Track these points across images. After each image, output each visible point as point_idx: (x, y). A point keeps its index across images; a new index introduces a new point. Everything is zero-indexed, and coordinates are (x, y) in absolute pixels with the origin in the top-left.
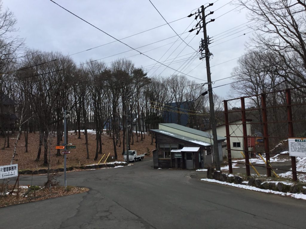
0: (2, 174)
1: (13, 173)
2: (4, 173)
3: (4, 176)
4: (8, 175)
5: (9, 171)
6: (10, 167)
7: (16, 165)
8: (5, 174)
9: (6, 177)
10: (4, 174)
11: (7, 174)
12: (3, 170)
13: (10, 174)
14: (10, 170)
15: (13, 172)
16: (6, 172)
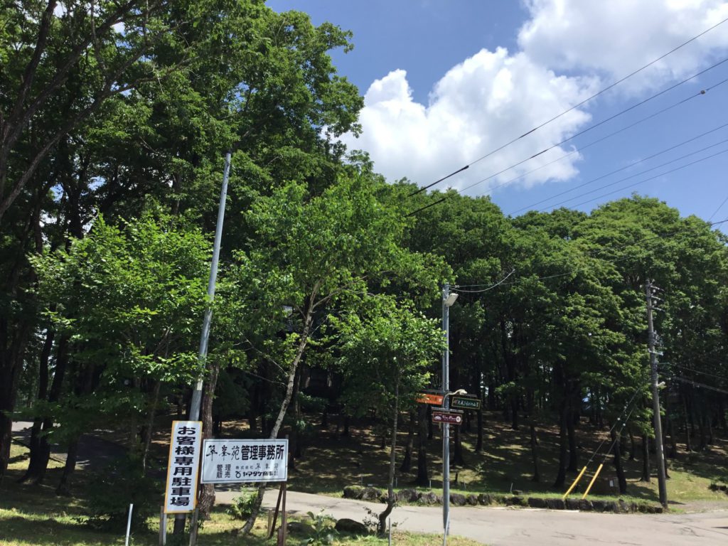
0: (237, 467)
1: (272, 469)
2: (241, 463)
3: (242, 475)
4: (255, 474)
5: (259, 460)
6: (263, 447)
7: (285, 443)
8: (247, 467)
9: (247, 477)
10: (242, 467)
11: (251, 467)
12: (240, 455)
13: (261, 470)
14: (262, 455)
15: (272, 463)
16: (250, 462)
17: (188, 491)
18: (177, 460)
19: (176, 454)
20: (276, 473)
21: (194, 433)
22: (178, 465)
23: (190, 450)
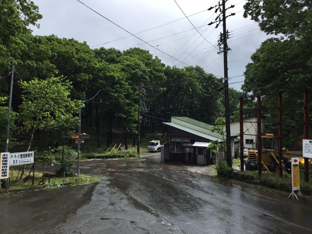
0: (19, 160)
1: (29, 160)
3: (21, 162)
6: (26, 154)
11: (23, 160)
12: (20, 157)
13: (26, 161)
17: (6, 172)
18: (3, 164)
19: (2, 163)
20: (31, 161)
21: (7, 156)
22: (3, 165)
23: (6, 161)
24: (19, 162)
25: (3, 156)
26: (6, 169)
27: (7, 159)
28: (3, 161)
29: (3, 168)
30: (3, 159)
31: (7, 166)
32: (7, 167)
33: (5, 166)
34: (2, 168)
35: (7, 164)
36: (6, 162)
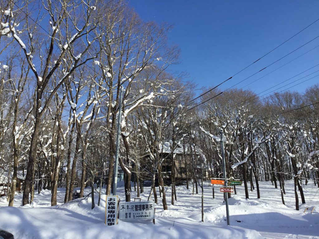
1: (148, 214)
2: (135, 212)
3: (136, 217)
5: (142, 211)
6: (144, 205)
7: (152, 203)
8: (138, 214)
9: (138, 218)
12: (134, 209)
13: (143, 215)
14: (144, 209)
15: (148, 211)
16: (139, 212)
17: (114, 224)
18: (109, 212)
19: (108, 210)
20: (150, 216)
21: (115, 200)
22: (109, 214)
23: (113, 208)
24: (134, 216)
25: (109, 201)
26: (113, 219)
27: (114, 205)
28: (109, 208)
29: (110, 218)
30: (109, 205)
31: (114, 215)
32: (114, 217)
33: (111, 215)
34: (108, 217)
35: (114, 212)
36: (114, 210)
